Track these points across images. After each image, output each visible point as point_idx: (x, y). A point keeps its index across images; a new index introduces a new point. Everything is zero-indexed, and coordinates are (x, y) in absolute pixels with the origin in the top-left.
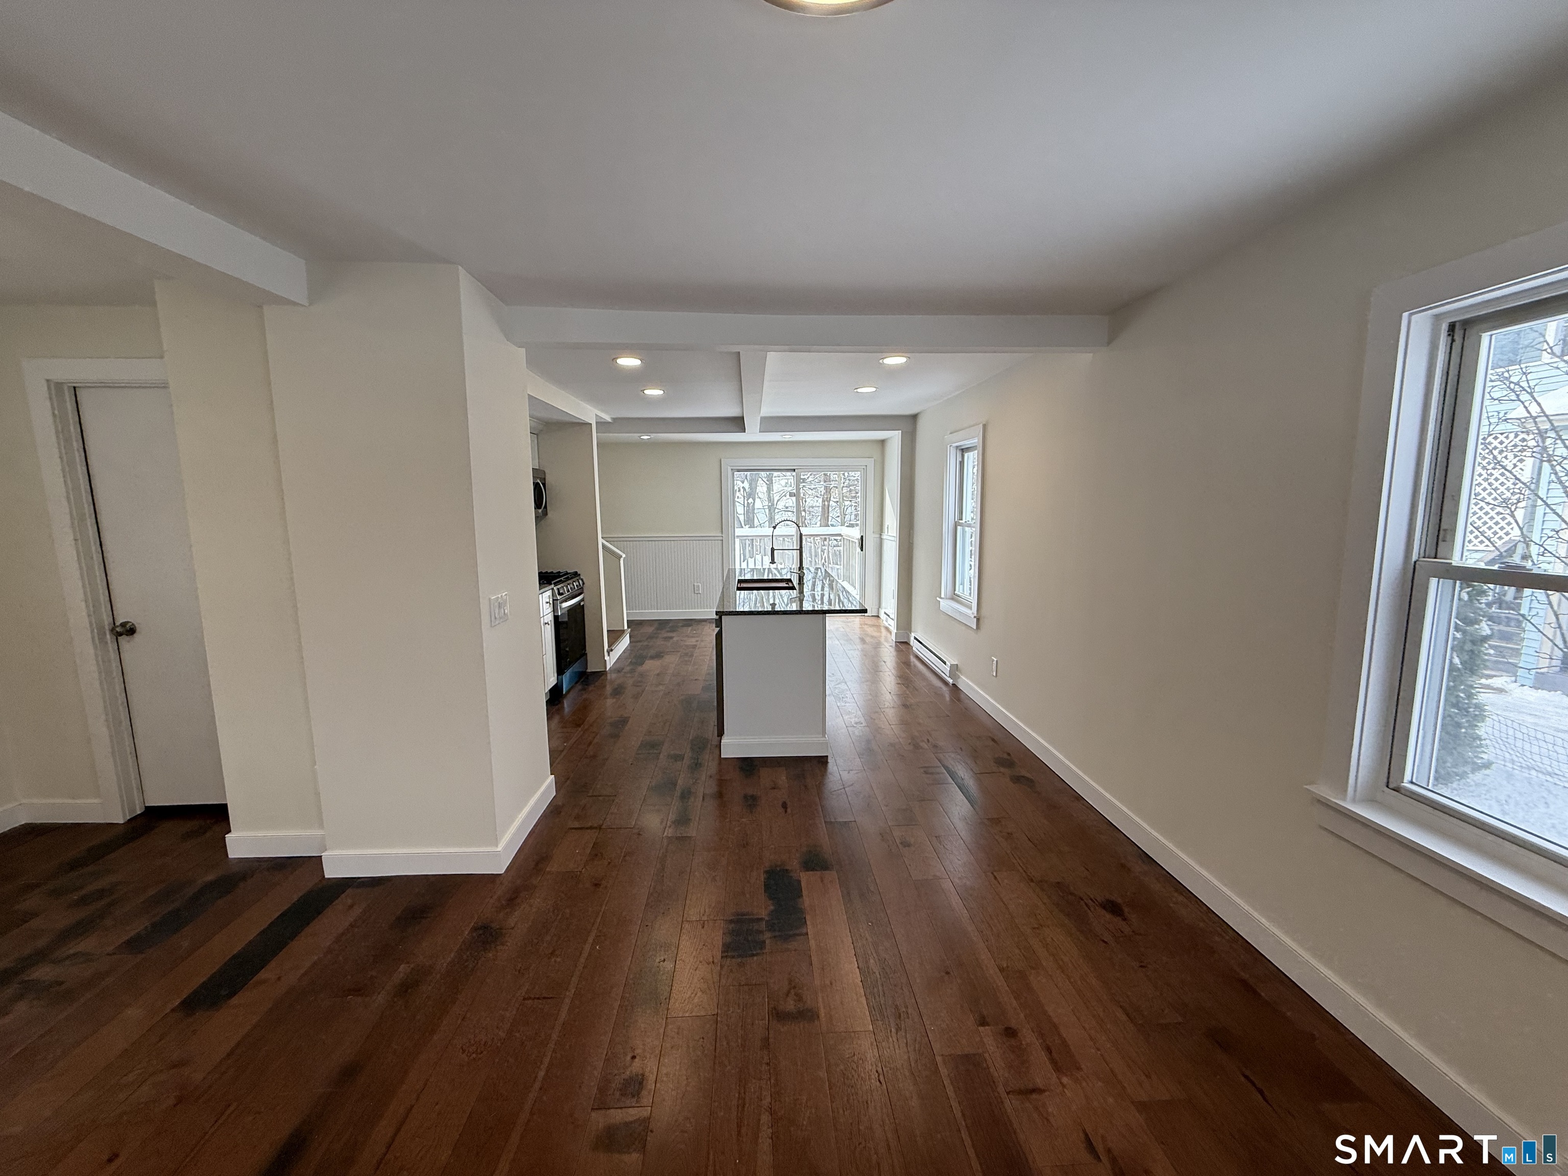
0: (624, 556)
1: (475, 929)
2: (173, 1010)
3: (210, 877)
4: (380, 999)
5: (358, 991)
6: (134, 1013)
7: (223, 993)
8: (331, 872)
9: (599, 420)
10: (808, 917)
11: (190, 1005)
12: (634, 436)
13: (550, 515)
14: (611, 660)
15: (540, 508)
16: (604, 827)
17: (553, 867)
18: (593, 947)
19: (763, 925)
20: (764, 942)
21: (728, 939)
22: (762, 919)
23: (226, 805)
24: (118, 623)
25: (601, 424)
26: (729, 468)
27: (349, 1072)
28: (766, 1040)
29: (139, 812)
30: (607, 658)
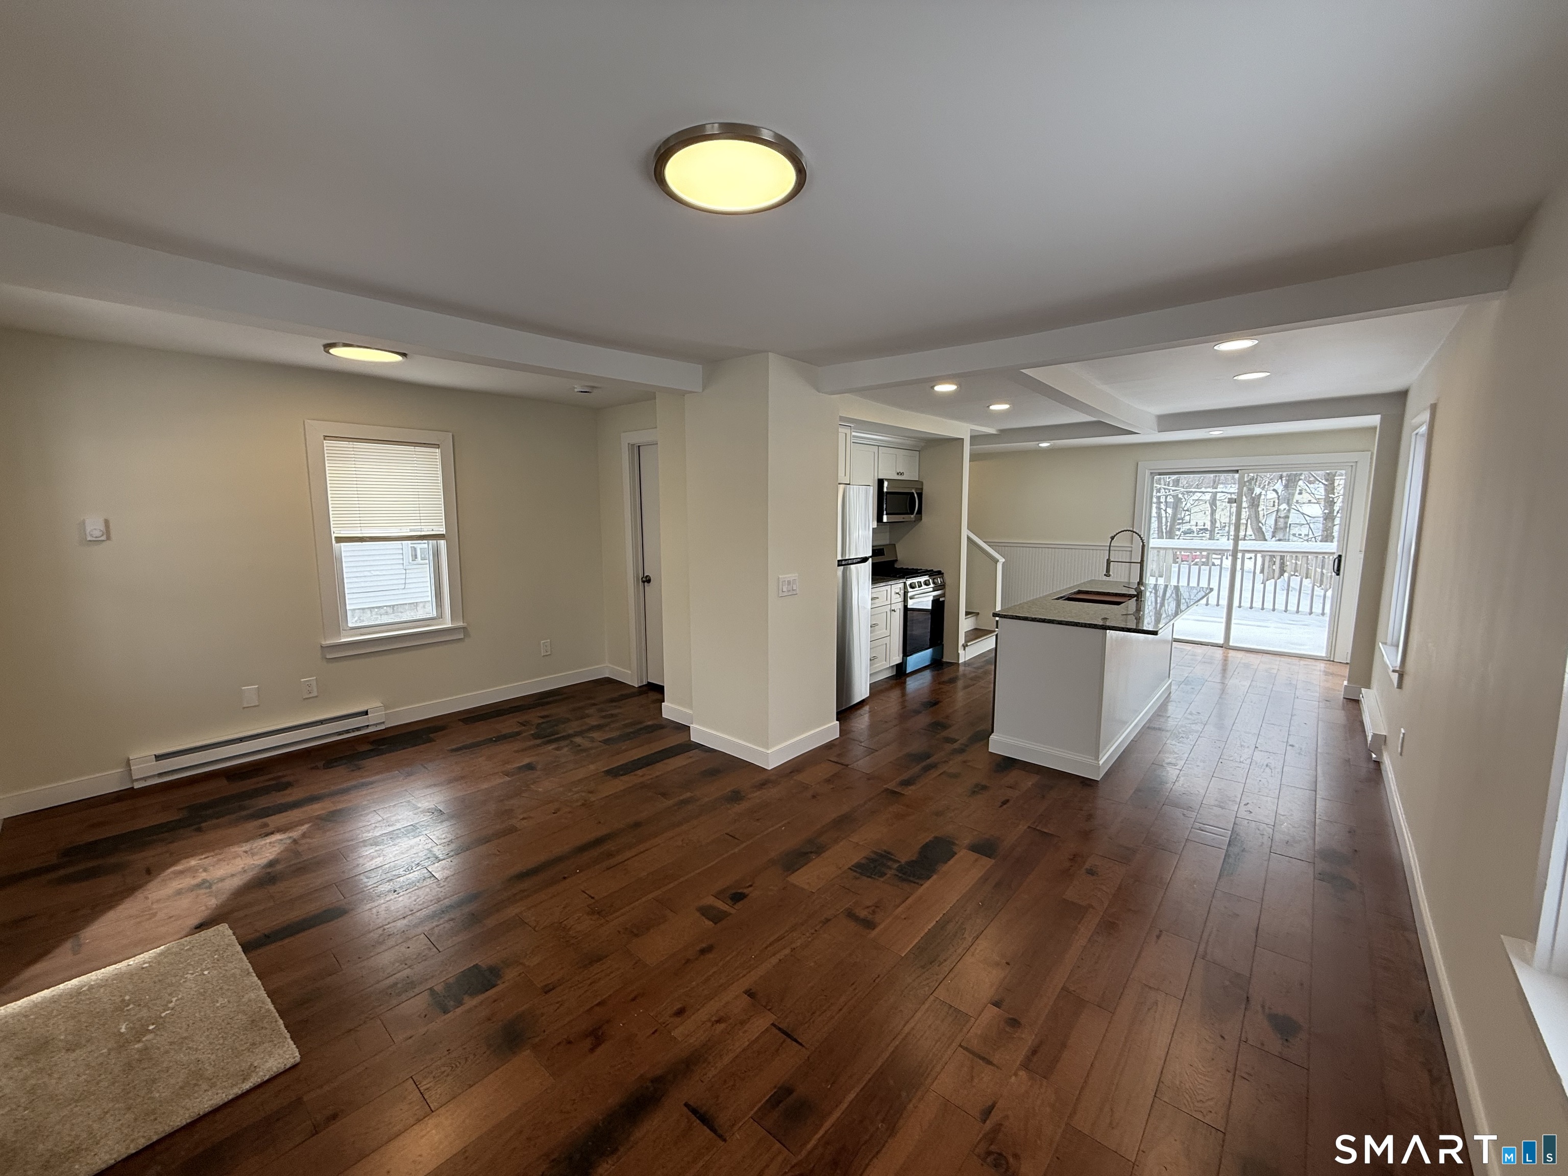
0: (1002, 560)
1: (733, 791)
2: (603, 772)
3: (650, 723)
4: (670, 803)
5: (664, 795)
6: (592, 767)
7: (621, 773)
8: (694, 738)
9: (974, 434)
10: (935, 877)
11: (608, 772)
12: (1031, 445)
13: (923, 520)
14: (965, 656)
15: (912, 514)
16: (849, 766)
17: (799, 777)
18: (781, 827)
19: (896, 866)
20: (886, 874)
21: (863, 861)
22: (899, 862)
23: (663, 686)
24: (645, 576)
25: (975, 439)
26: (1147, 473)
27: (637, 825)
28: (828, 920)
29: (644, 684)
30: (961, 651)
